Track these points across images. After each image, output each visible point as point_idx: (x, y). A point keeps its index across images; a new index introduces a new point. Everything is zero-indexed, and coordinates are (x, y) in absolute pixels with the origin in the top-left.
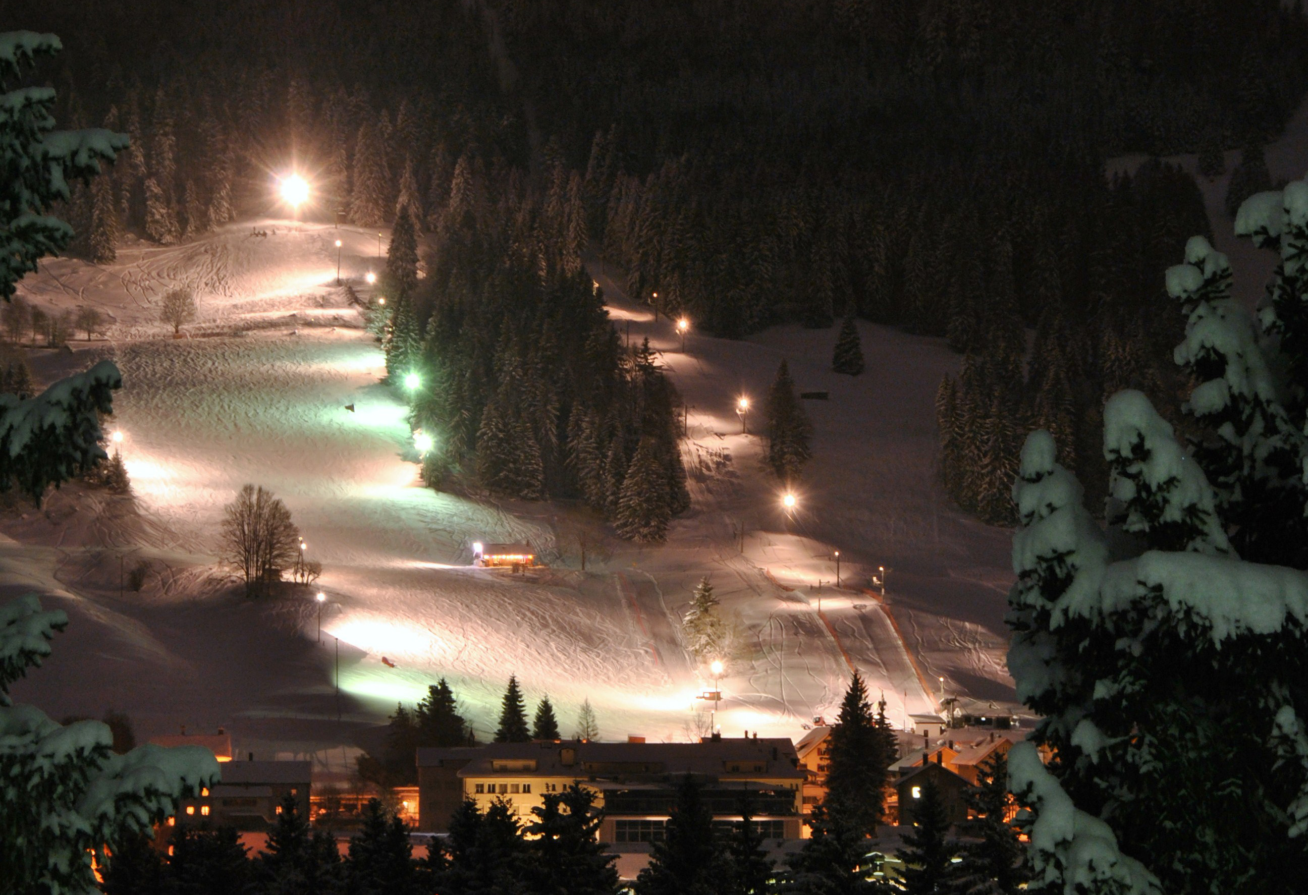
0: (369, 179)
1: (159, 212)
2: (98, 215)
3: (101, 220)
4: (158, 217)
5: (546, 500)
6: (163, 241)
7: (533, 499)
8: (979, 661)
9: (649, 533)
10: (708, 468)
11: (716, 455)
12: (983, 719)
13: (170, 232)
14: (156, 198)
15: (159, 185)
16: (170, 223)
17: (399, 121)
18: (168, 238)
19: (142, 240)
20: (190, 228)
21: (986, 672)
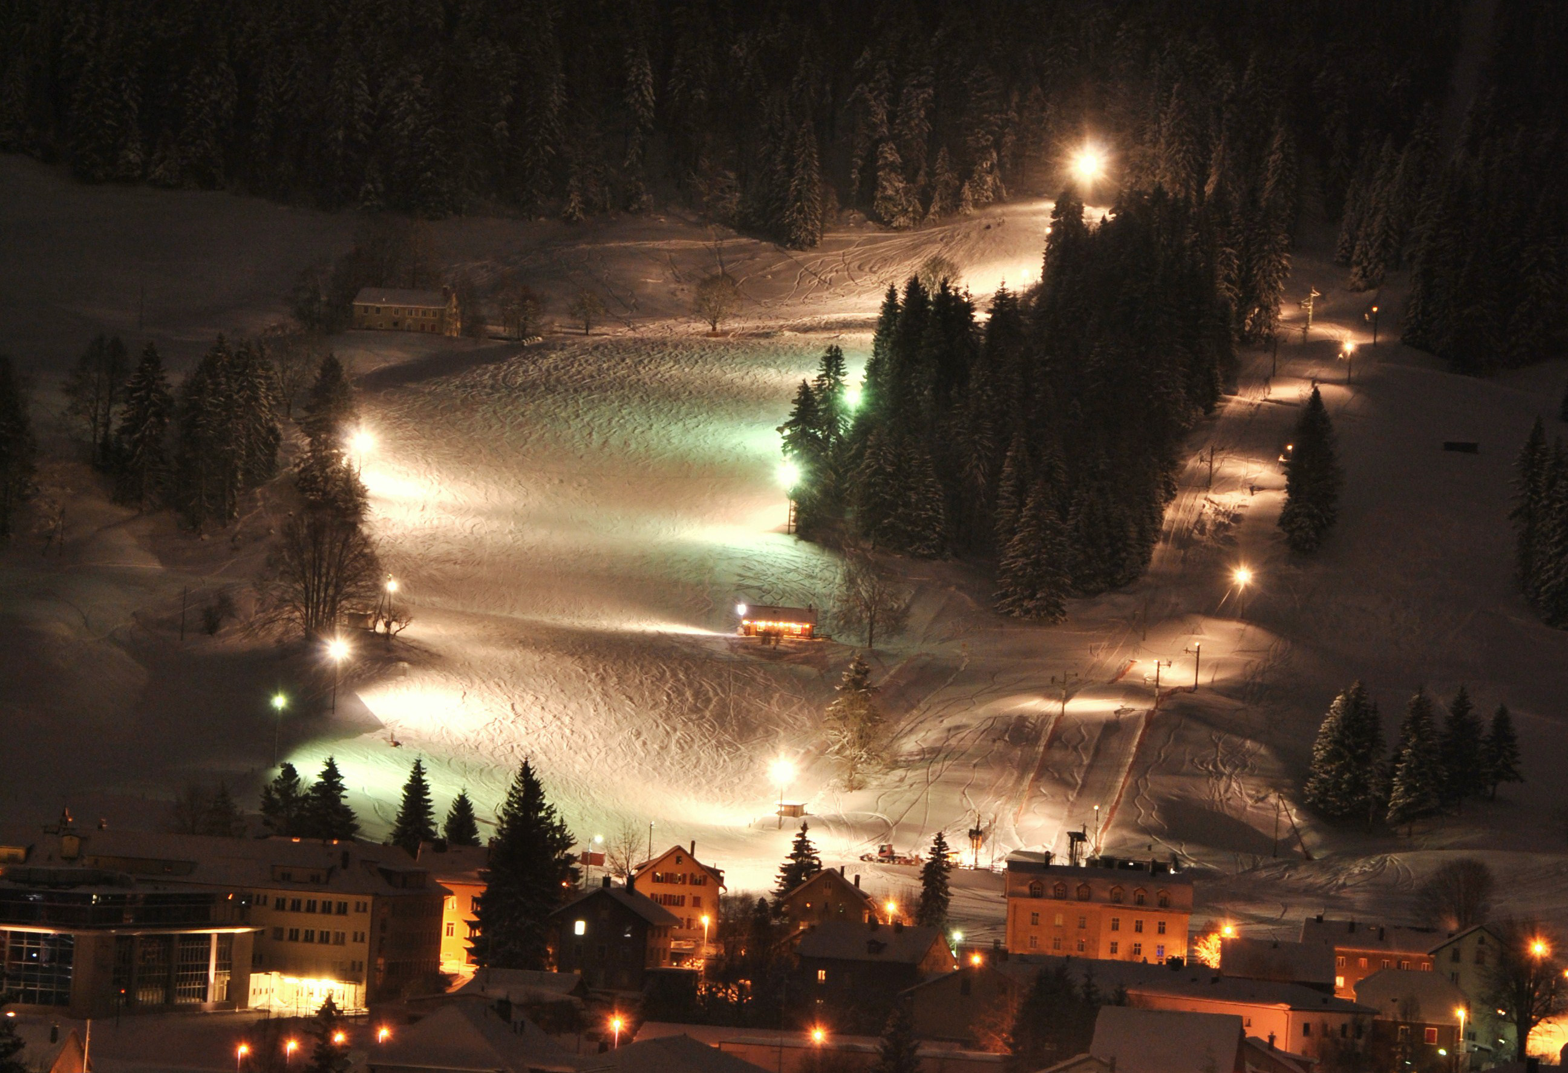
0: (1179, 152)
1: (894, 185)
2: (797, 185)
3: (800, 192)
4: (890, 192)
5: (946, 560)
6: (894, 225)
7: (924, 557)
8: (1226, 791)
9: (1035, 607)
10: (1202, 531)
11: (1224, 514)
12: (1131, 864)
13: (905, 212)
14: (892, 167)
15: (898, 152)
16: (908, 201)
17: (1246, 77)
18: (901, 220)
19: (870, 223)
20: (934, 208)
21: (1230, 807)
